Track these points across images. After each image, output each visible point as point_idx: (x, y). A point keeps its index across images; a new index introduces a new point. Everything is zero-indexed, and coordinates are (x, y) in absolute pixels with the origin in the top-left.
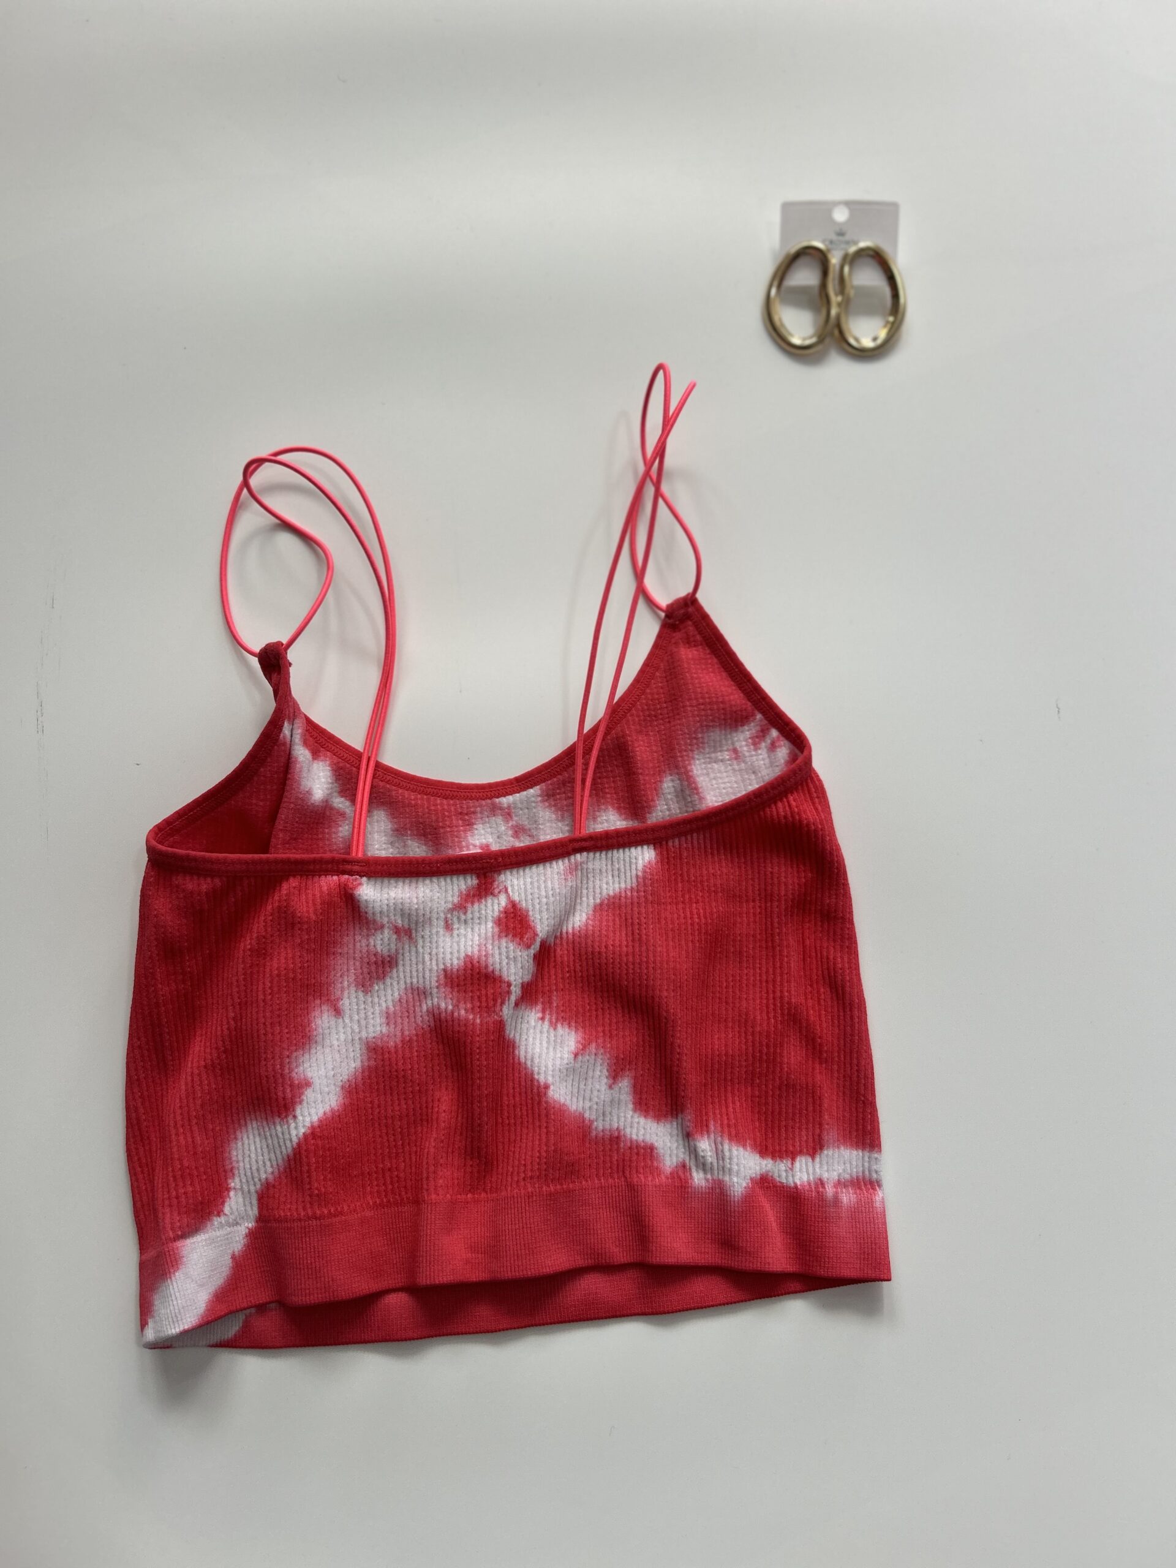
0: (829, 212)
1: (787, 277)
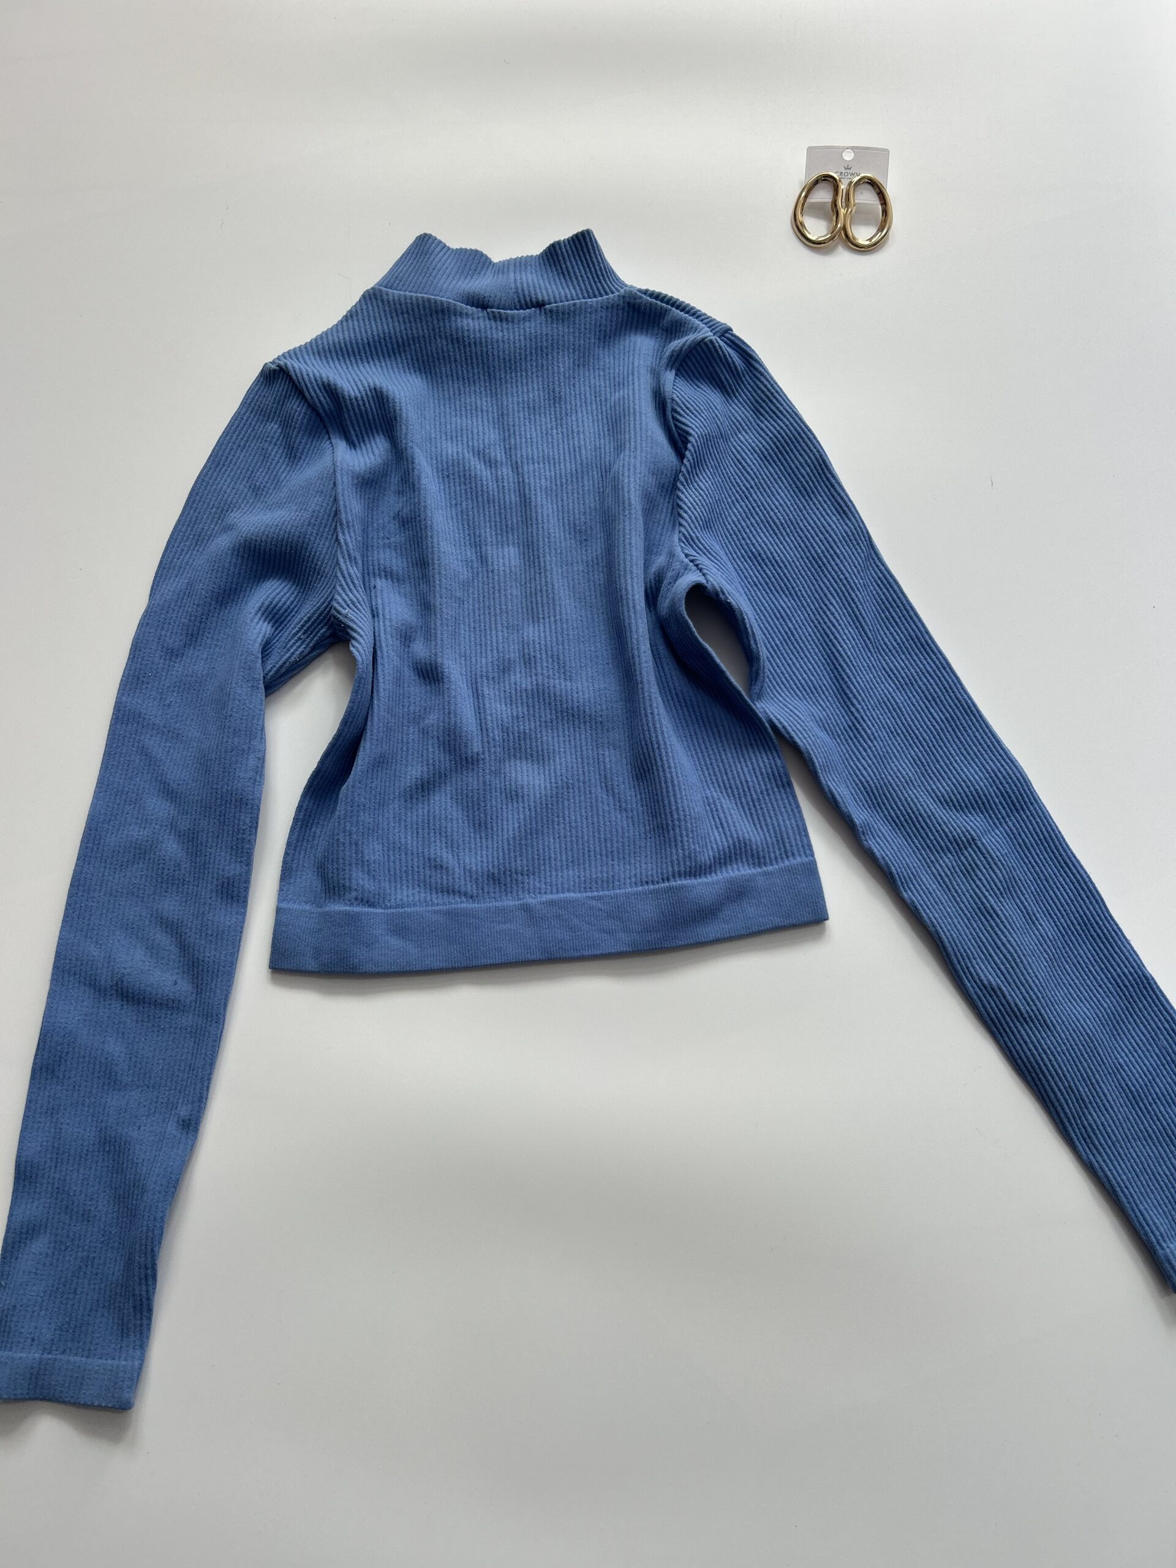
0: (841, 154)
1: (809, 197)
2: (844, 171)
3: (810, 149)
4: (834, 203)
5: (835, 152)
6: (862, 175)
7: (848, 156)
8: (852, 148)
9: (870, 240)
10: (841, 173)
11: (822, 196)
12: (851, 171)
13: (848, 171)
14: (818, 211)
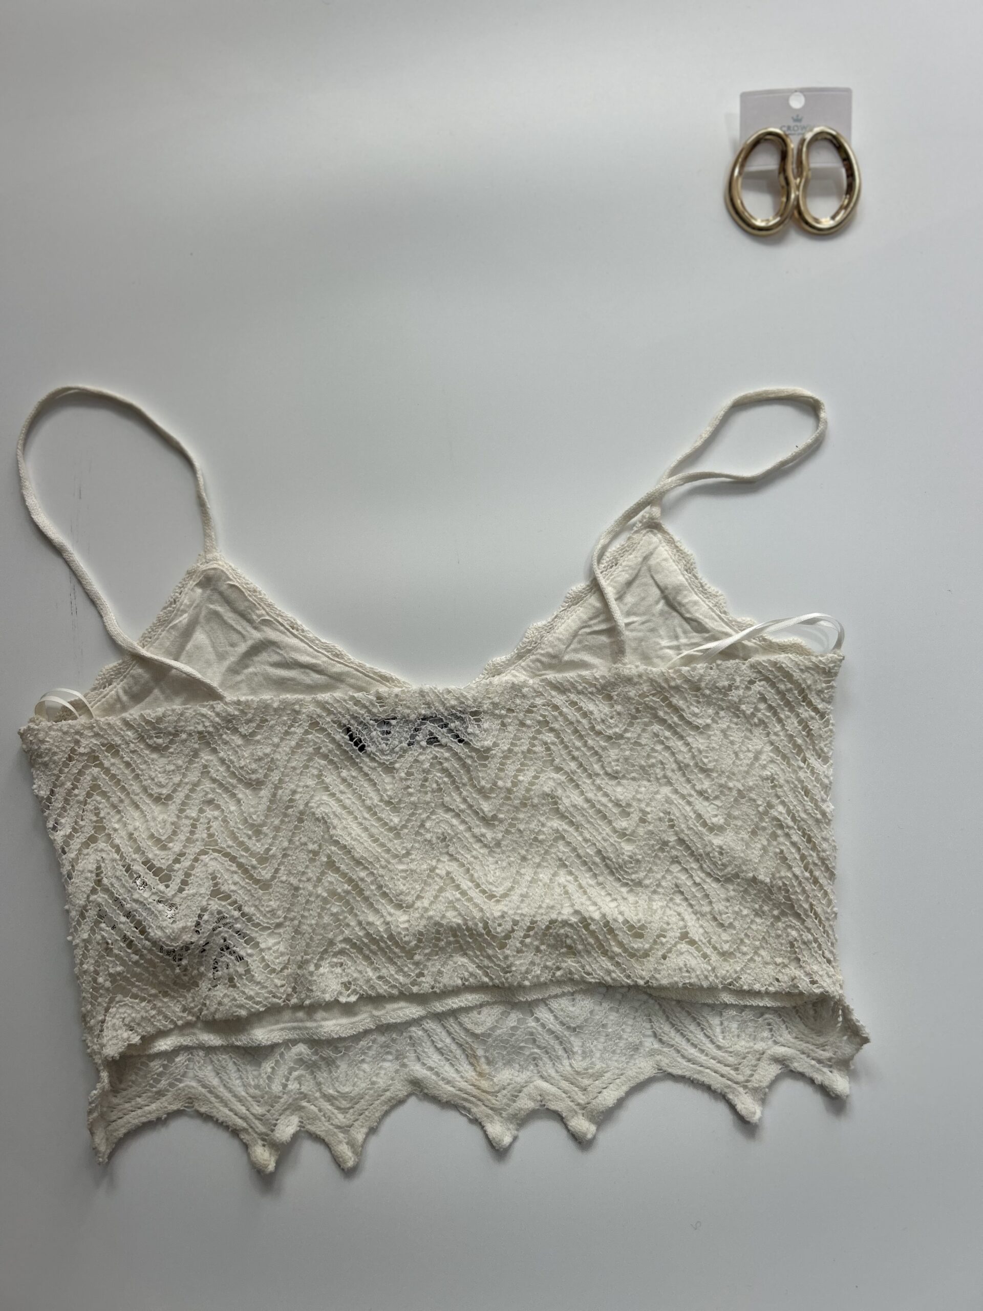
0: (787, 100)
1: (748, 163)
2: (792, 124)
3: (746, 97)
4: (783, 169)
5: (780, 97)
6: (817, 130)
7: (797, 102)
8: (802, 91)
9: (833, 218)
10: (789, 128)
11: (765, 162)
12: (803, 123)
13: (798, 124)
14: (759, 181)
